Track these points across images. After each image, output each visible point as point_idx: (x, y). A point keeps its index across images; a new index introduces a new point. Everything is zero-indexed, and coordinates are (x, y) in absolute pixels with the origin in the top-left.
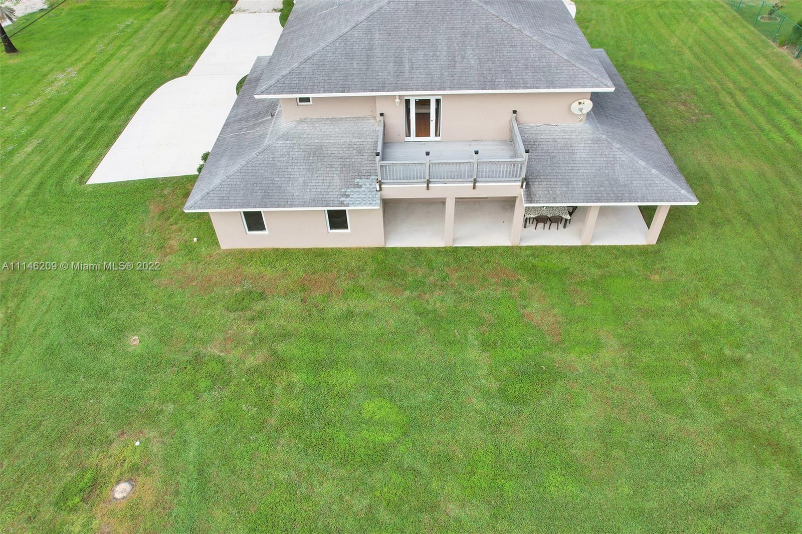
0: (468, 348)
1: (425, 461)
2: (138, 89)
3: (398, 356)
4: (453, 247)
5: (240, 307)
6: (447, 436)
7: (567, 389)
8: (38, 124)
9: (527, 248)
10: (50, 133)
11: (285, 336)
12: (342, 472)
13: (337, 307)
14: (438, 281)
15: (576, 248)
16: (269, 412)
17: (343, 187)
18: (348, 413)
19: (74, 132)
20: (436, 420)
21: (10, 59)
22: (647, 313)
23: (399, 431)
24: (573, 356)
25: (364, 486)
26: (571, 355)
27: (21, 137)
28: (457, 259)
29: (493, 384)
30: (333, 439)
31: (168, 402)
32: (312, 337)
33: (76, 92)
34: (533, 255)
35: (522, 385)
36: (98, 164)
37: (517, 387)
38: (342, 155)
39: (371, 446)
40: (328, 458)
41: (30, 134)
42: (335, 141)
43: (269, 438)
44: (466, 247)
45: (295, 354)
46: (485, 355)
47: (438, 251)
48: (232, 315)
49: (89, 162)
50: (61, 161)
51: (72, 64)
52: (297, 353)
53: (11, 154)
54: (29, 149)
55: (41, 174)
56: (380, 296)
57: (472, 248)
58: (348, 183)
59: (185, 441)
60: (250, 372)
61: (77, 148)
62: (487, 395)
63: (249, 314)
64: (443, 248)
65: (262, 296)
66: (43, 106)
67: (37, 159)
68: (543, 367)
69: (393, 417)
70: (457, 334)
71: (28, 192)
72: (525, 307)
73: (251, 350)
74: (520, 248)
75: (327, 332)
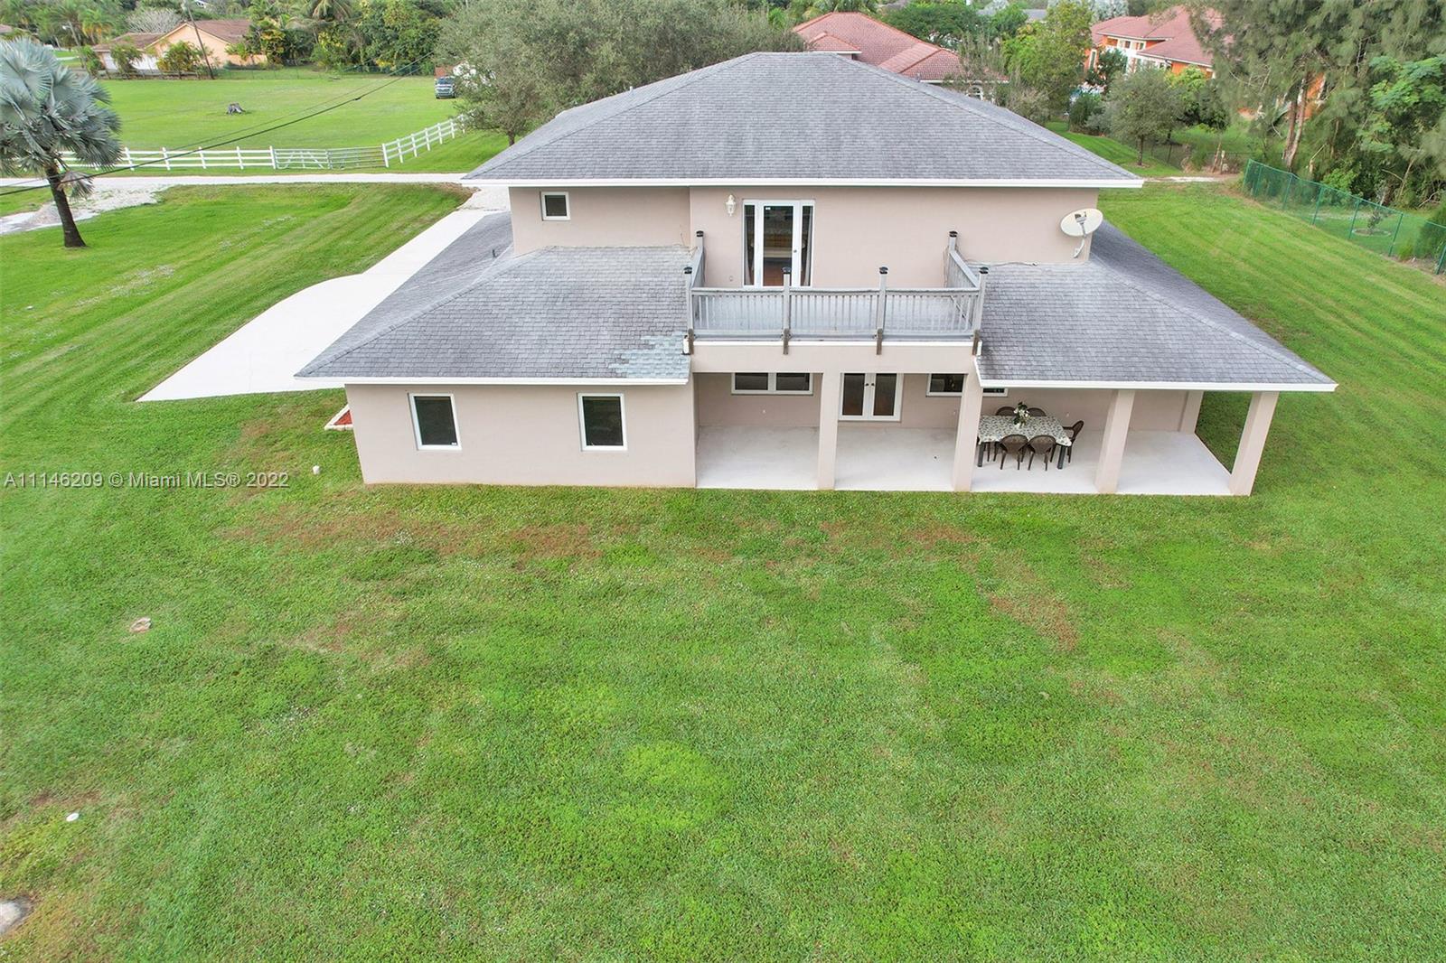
0: (872, 655)
1: (772, 875)
2: (271, 290)
3: (715, 665)
4: (835, 492)
5: (382, 572)
6: (827, 823)
7: (1104, 737)
8: (80, 327)
9: (987, 495)
10: (97, 339)
11: (467, 623)
12: (562, 892)
13: (588, 577)
14: (803, 542)
15: (1087, 498)
16: (405, 759)
17: (617, 347)
18: (590, 768)
19: (140, 337)
20: (800, 788)
21: (69, 254)
22: (1260, 606)
23: (709, 808)
24: (1108, 674)
25: (613, 926)
26: (1105, 673)
27: (43, 342)
28: (843, 510)
29: (933, 723)
30: (548, 819)
31: (175, 735)
32: (527, 627)
33: (163, 293)
34: (1002, 506)
35: (1000, 725)
36: (167, 375)
37: (990, 729)
38: (620, 299)
39: (640, 838)
40: (531, 858)
41: (62, 340)
42: (608, 279)
43: (395, 811)
44: (862, 492)
45: (484, 654)
46: (909, 668)
47: (804, 496)
48: (360, 587)
49: (151, 374)
50: (102, 372)
51: (172, 261)
52: (488, 652)
53: (15, 362)
54: (50, 357)
55: (57, 388)
56: (681, 562)
57: (873, 493)
58: (627, 342)
59: (192, 813)
60: (377, 684)
61: (137, 356)
62: (919, 744)
63: (396, 585)
64: (814, 492)
65: (431, 557)
66: (98, 307)
67: (58, 370)
68: (1044, 693)
69: (697, 779)
70: (846, 629)
71: (22, 410)
72: (992, 588)
73: (388, 646)
74: (974, 495)
75: (561, 618)
